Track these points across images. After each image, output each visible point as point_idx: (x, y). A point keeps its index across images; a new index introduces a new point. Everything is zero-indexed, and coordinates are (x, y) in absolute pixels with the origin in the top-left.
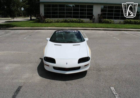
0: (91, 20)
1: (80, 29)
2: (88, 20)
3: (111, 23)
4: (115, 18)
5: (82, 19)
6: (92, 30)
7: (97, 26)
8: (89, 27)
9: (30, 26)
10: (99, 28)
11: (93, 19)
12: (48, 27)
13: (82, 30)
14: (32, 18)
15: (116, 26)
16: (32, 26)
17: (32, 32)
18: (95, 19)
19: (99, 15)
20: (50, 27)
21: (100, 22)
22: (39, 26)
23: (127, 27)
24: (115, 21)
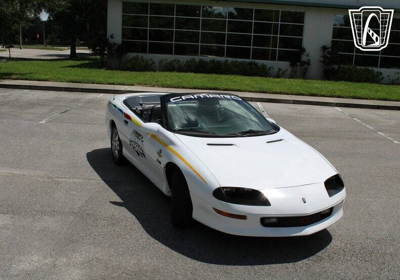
1: (252, 99)
5: (260, 62)
6: (295, 102)
7: (314, 91)
8: (287, 94)
9: (68, 79)
10: (324, 96)
12: (132, 85)
13: (258, 103)
14: (78, 51)
16: (75, 78)
17: (74, 101)
19: (324, 48)
20: (139, 84)
22: (101, 80)
24: (385, 75)
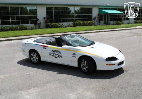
0: (35, 25)
2: (32, 25)
3: (59, 27)
4: (63, 21)
11: (39, 24)
15: (72, 30)
18: (40, 23)
19: (45, 18)
21: (47, 27)
23: (84, 30)
24: (64, 25)
